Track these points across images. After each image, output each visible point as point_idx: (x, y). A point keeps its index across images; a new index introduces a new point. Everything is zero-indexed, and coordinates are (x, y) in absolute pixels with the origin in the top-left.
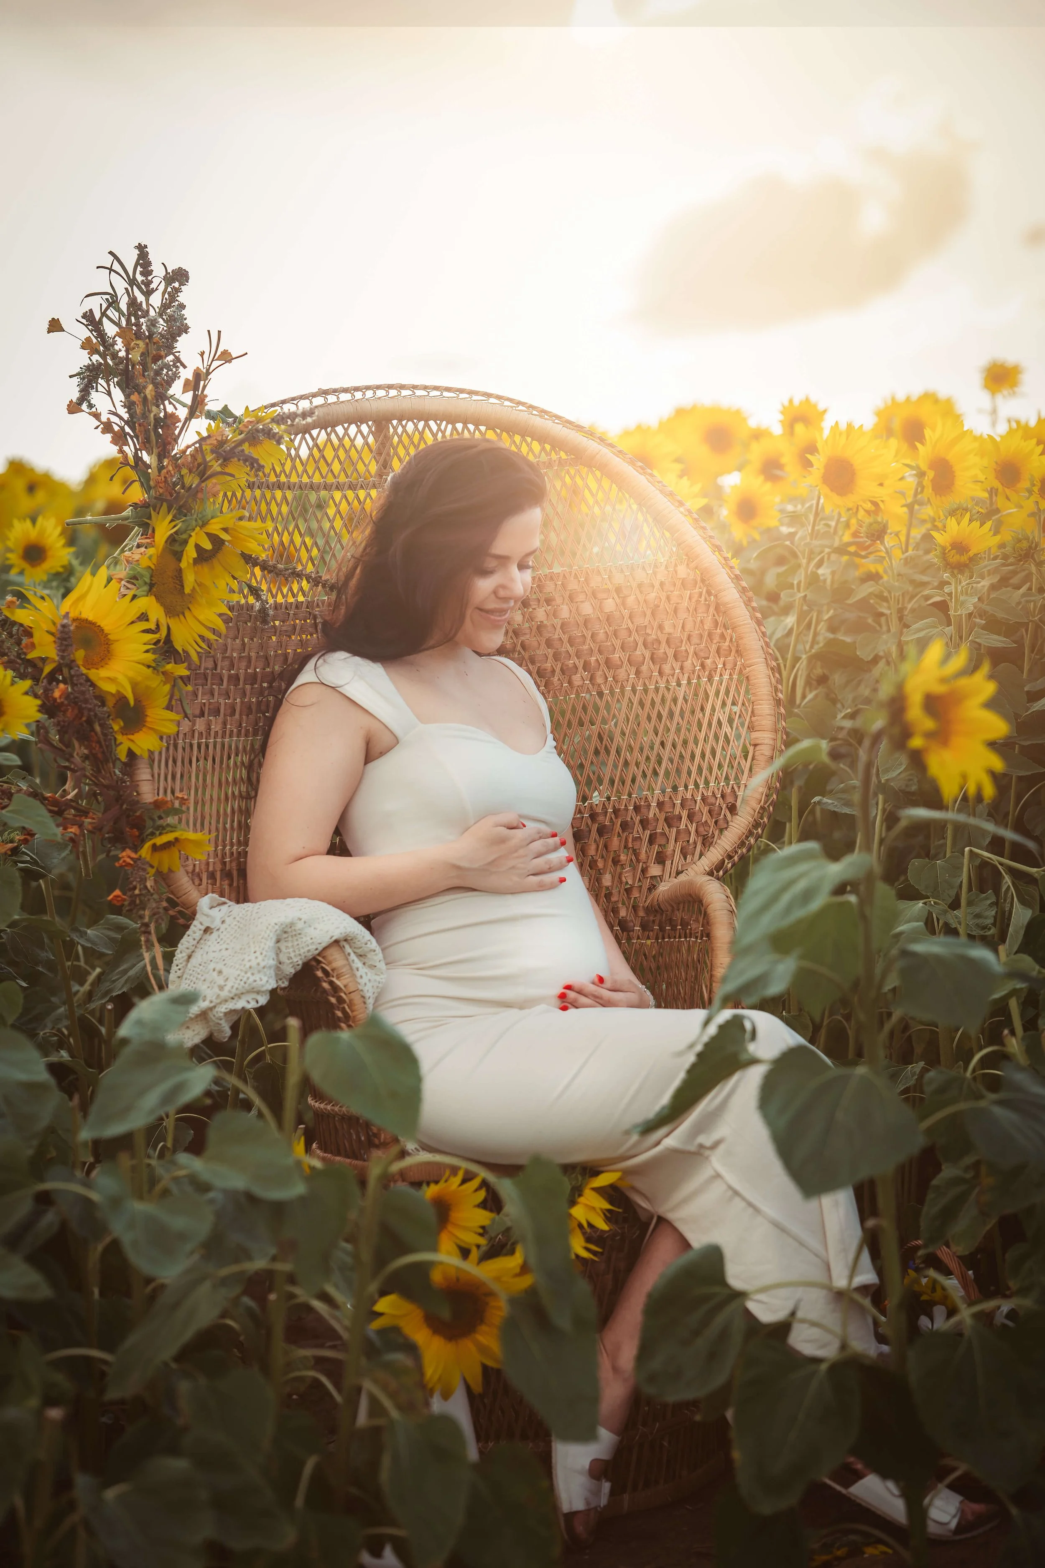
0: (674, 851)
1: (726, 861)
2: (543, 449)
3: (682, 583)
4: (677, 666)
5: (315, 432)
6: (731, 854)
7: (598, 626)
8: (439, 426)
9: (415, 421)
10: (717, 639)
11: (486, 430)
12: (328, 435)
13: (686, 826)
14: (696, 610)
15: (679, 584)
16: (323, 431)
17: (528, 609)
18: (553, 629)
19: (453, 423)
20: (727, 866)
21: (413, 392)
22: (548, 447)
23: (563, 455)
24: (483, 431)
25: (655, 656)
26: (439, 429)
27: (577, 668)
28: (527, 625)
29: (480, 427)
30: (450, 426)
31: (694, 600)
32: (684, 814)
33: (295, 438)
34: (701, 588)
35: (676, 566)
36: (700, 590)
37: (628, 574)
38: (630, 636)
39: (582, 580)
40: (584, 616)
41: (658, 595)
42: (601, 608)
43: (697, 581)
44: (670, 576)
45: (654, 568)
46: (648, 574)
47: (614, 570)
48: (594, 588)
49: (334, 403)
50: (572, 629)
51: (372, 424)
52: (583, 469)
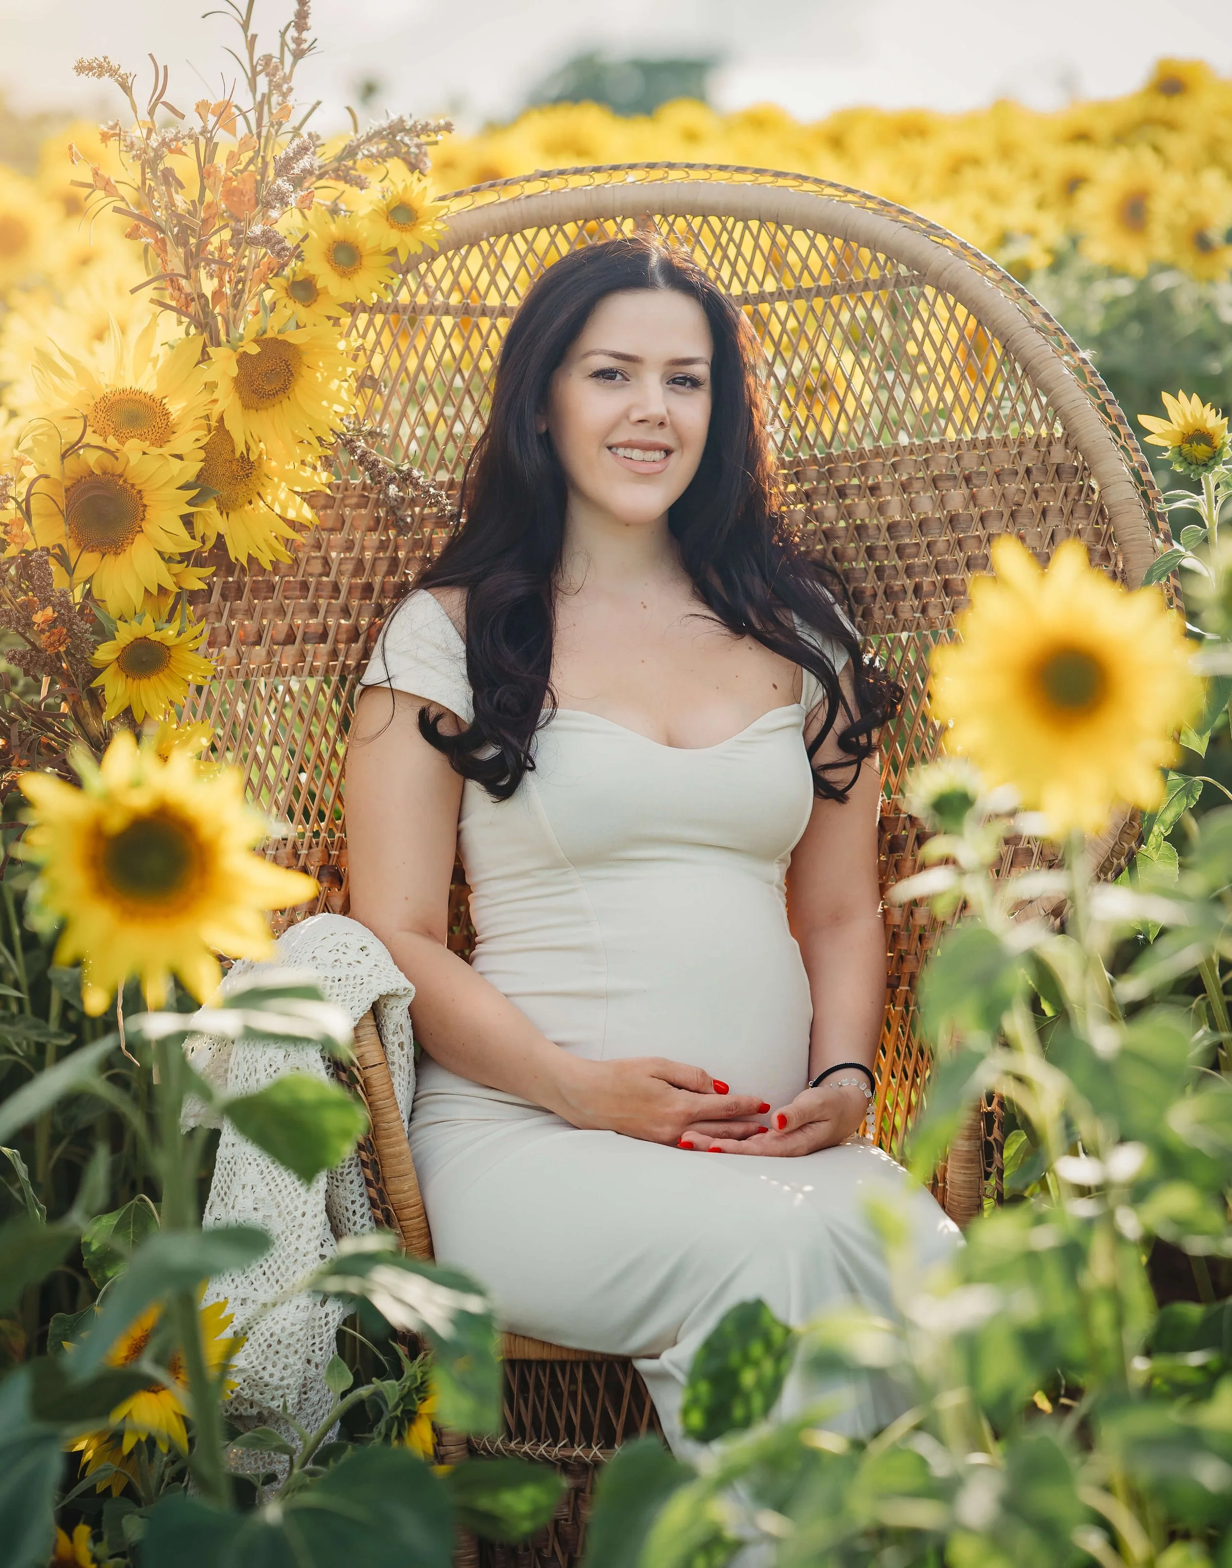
2: (875, 259)
3: (1057, 470)
5: (529, 233)
7: (938, 531)
8: (724, 225)
9: (688, 217)
11: (793, 231)
12: (553, 237)
14: (1071, 513)
15: (1052, 472)
16: (544, 231)
17: (844, 500)
18: (877, 532)
19: (745, 220)
21: (687, 173)
22: (881, 257)
23: (903, 269)
24: (789, 233)
26: (724, 228)
27: (906, 592)
28: (842, 524)
29: (785, 227)
30: (740, 225)
31: (1071, 497)
33: (496, 241)
34: (1082, 479)
35: (1050, 443)
36: (1081, 483)
37: (983, 453)
38: (979, 548)
39: (920, 459)
40: (919, 514)
41: (1022, 487)
42: (942, 503)
43: (1077, 468)
44: (1041, 459)
45: (1019, 446)
46: (1010, 455)
47: (964, 446)
48: (936, 472)
49: (558, 191)
50: (903, 533)
51: (624, 219)
52: (930, 291)
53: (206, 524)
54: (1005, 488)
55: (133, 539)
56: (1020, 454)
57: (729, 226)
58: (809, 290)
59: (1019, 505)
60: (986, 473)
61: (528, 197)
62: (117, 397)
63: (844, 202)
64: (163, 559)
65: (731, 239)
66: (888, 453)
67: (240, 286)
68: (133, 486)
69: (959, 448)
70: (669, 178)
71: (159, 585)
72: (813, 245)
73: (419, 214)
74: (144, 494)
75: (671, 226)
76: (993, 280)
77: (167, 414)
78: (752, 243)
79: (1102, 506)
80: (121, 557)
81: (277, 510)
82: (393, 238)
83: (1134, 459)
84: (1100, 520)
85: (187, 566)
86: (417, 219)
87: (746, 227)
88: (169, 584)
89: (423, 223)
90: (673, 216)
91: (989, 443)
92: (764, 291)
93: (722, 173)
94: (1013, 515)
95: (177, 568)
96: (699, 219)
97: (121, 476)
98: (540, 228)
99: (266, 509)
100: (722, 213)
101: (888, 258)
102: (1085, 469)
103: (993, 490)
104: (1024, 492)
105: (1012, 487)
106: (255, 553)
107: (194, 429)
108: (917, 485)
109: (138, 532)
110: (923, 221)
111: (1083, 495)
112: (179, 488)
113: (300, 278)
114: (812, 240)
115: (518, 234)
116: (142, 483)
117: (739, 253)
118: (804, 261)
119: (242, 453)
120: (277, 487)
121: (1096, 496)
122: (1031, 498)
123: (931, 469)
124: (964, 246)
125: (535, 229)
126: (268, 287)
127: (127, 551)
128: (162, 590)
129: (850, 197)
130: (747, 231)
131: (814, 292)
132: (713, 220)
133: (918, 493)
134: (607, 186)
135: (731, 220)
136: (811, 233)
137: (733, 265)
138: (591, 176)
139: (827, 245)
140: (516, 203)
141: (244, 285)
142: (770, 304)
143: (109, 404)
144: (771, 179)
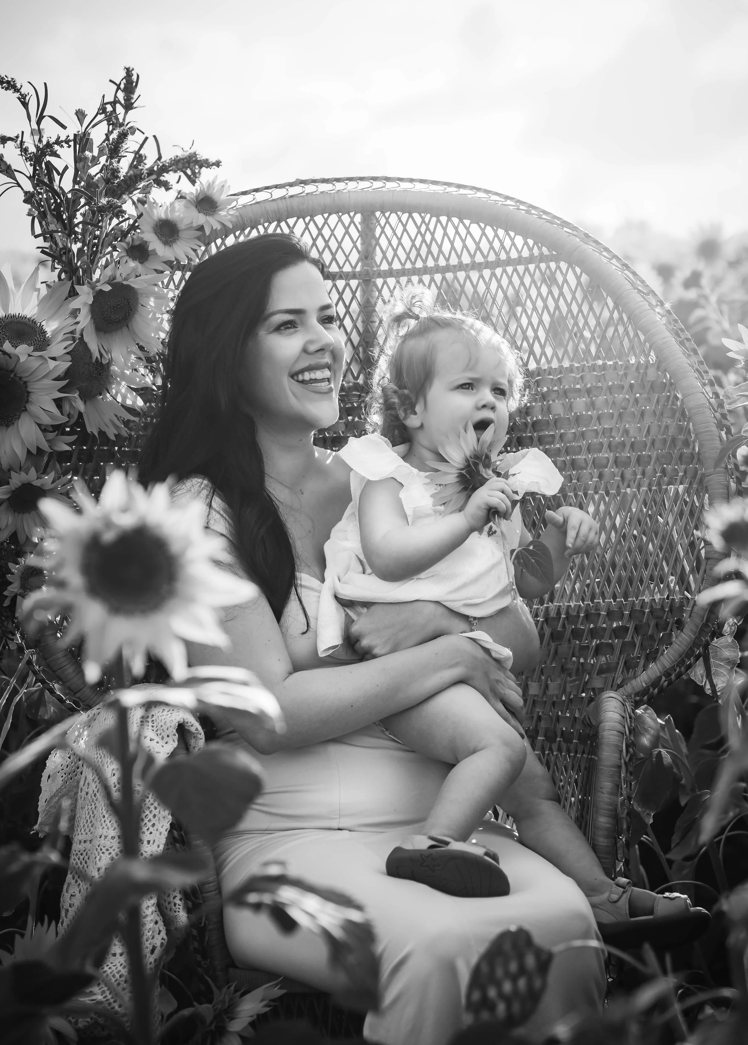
0: (618, 663)
1: (664, 678)
3: (651, 385)
4: (639, 470)
5: (291, 221)
6: (670, 671)
7: (567, 426)
8: (423, 219)
9: (399, 213)
10: (679, 444)
11: (470, 224)
12: (307, 225)
13: (632, 638)
14: (662, 414)
15: (648, 386)
16: (301, 220)
19: (438, 216)
20: (663, 685)
21: (398, 184)
22: (531, 242)
23: (545, 250)
24: (467, 225)
25: (618, 460)
26: (423, 221)
29: (464, 221)
30: (434, 219)
31: (661, 403)
32: (631, 626)
33: (268, 226)
34: (669, 392)
35: (647, 367)
36: (668, 394)
37: (599, 374)
38: (597, 438)
39: (556, 378)
40: (555, 415)
41: (627, 397)
42: (571, 408)
43: (665, 384)
44: (640, 378)
45: (625, 369)
46: (619, 375)
47: (586, 369)
48: (567, 387)
49: (311, 194)
50: (543, 428)
51: (355, 214)
52: (564, 265)
53: (71, 406)
54: (615, 397)
55: (20, 416)
56: (626, 375)
57: (427, 220)
58: (480, 264)
59: (625, 409)
60: (601, 388)
61: (292, 196)
62: (10, 320)
63: (505, 205)
64: (41, 429)
65: (428, 229)
66: (533, 374)
67: (95, 249)
68: (20, 378)
69: (583, 371)
70: (386, 187)
71: (38, 448)
72: (484, 234)
73: (218, 204)
74: (29, 384)
75: (387, 219)
76: (608, 258)
77: (45, 332)
78: (442, 232)
79: (684, 409)
80: (10, 428)
81: (119, 399)
82: (201, 219)
83: (705, 378)
84: (682, 419)
85: (57, 435)
86: (217, 207)
87: (438, 221)
88: (45, 446)
89: (221, 210)
90: (389, 212)
91: (604, 367)
92: (449, 264)
93: (422, 184)
94: (620, 415)
95: (51, 436)
96: (406, 215)
97: (12, 371)
98: (298, 218)
99: (111, 399)
100: (421, 210)
101: (535, 243)
102: (671, 384)
103: (606, 399)
104: (628, 400)
105: (619, 397)
106: (104, 429)
107: (63, 341)
108: (554, 396)
109: (23, 411)
110: (558, 218)
111: (670, 402)
112: (54, 380)
113: (137, 243)
114: (483, 230)
115: (284, 222)
116: (27, 376)
117: (433, 239)
118: (477, 244)
119: (97, 358)
120: (119, 384)
121: (679, 403)
122: (633, 404)
123: (563, 384)
124: (587, 235)
125: (295, 218)
126: (114, 249)
127: (15, 424)
128: (40, 451)
129: (509, 202)
130: (439, 224)
131: (483, 266)
132: (416, 215)
133: (554, 401)
134: (344, 191)
135: (428, 216)
136: (482, 225)
137: (429, 247)
138: (334, 185)
139: (493, 234)
140: (283, 200)
141: (97, 248)
142: (453, 273)
143: (4, 324)
144: (456, 189)
